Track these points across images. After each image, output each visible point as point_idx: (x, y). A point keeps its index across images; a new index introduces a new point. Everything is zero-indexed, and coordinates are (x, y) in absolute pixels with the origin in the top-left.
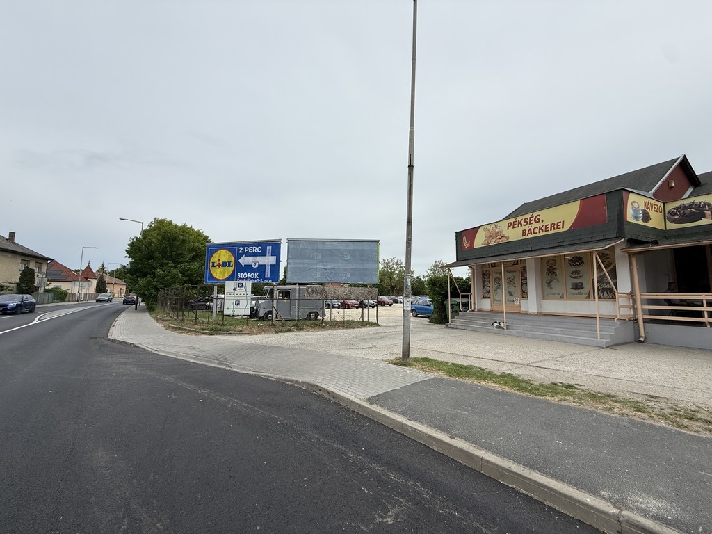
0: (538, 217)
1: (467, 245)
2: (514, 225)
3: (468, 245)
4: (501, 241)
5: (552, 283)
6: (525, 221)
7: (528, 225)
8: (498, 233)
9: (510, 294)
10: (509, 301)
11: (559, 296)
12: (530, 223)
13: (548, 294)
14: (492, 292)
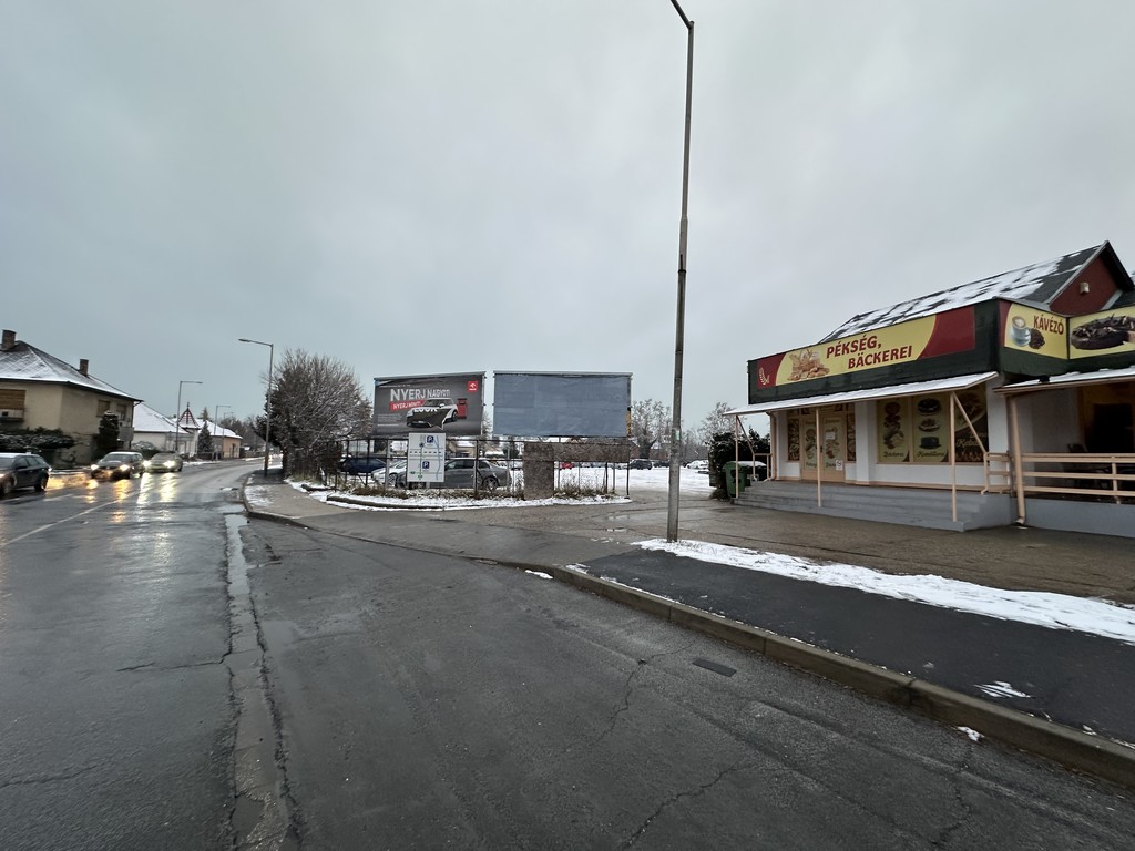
0: (873, 339)
1: (765, 381)
2: (837, 351)
3: (767, 381)
4: (816, 376)
5: (892, 439)
6: (853, 346)
7: (858, 351)
8: (813, 362)
9: (830, 455)
10: (828, 465)
11: (904, 458)
12: (861, 349)
13: (886, 455)
14: (802, 452)
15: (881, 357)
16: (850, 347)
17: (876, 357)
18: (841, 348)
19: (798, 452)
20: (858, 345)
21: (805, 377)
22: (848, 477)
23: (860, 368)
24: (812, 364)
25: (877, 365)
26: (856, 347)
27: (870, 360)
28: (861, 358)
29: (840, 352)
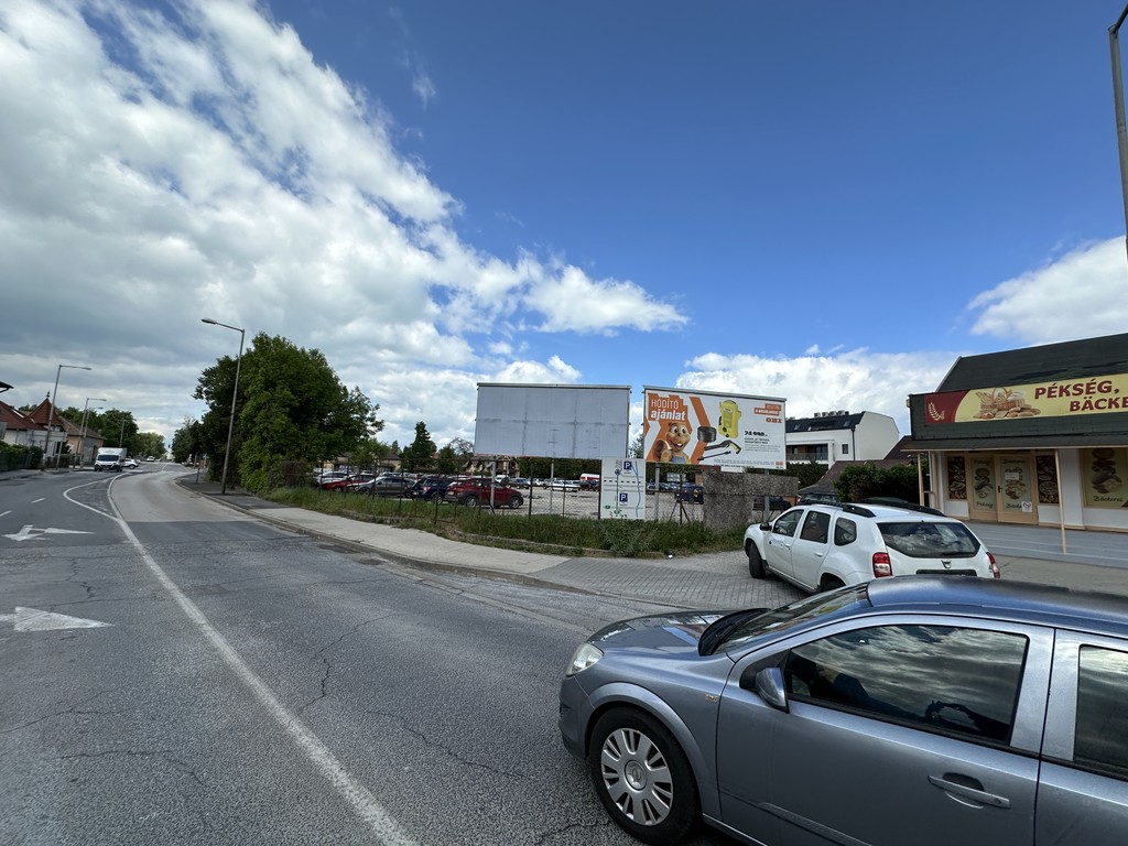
0: (1108, 385)
1: (937, 416)
2: (1050, 392)
3: (942, 417)
4: (1019, 416)
5: (1105, 483)
6: (1075, 388)
7: (1084, 395)
8: (1013, 402)
9: (1013, 495)
10: (1009, 506)
11: (1123, 503)
12: (1088, 393)
13: (1097, 499)
14: (970, 491)
15: (1120, 402)
16: (1071, 390)
17: (1112, 403)
18: (1058, 390)
19: (964, 490)
20: (1084, 388)
21: (1001, 416)
22: (1043, 520)
23: (1088, 412)
24: (1013, 404)
25: (1114, 410)
26: (1081, 391)
27: (1101, 404)
28: (1089, 402)
29: (1057, 393)
